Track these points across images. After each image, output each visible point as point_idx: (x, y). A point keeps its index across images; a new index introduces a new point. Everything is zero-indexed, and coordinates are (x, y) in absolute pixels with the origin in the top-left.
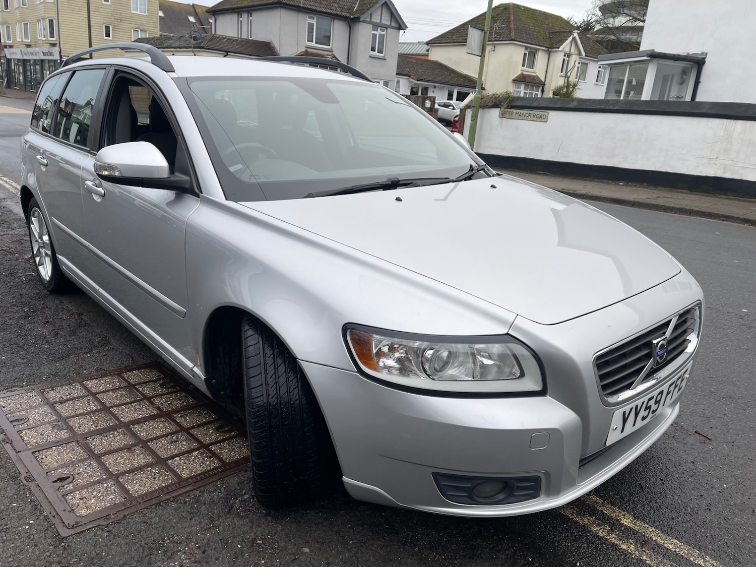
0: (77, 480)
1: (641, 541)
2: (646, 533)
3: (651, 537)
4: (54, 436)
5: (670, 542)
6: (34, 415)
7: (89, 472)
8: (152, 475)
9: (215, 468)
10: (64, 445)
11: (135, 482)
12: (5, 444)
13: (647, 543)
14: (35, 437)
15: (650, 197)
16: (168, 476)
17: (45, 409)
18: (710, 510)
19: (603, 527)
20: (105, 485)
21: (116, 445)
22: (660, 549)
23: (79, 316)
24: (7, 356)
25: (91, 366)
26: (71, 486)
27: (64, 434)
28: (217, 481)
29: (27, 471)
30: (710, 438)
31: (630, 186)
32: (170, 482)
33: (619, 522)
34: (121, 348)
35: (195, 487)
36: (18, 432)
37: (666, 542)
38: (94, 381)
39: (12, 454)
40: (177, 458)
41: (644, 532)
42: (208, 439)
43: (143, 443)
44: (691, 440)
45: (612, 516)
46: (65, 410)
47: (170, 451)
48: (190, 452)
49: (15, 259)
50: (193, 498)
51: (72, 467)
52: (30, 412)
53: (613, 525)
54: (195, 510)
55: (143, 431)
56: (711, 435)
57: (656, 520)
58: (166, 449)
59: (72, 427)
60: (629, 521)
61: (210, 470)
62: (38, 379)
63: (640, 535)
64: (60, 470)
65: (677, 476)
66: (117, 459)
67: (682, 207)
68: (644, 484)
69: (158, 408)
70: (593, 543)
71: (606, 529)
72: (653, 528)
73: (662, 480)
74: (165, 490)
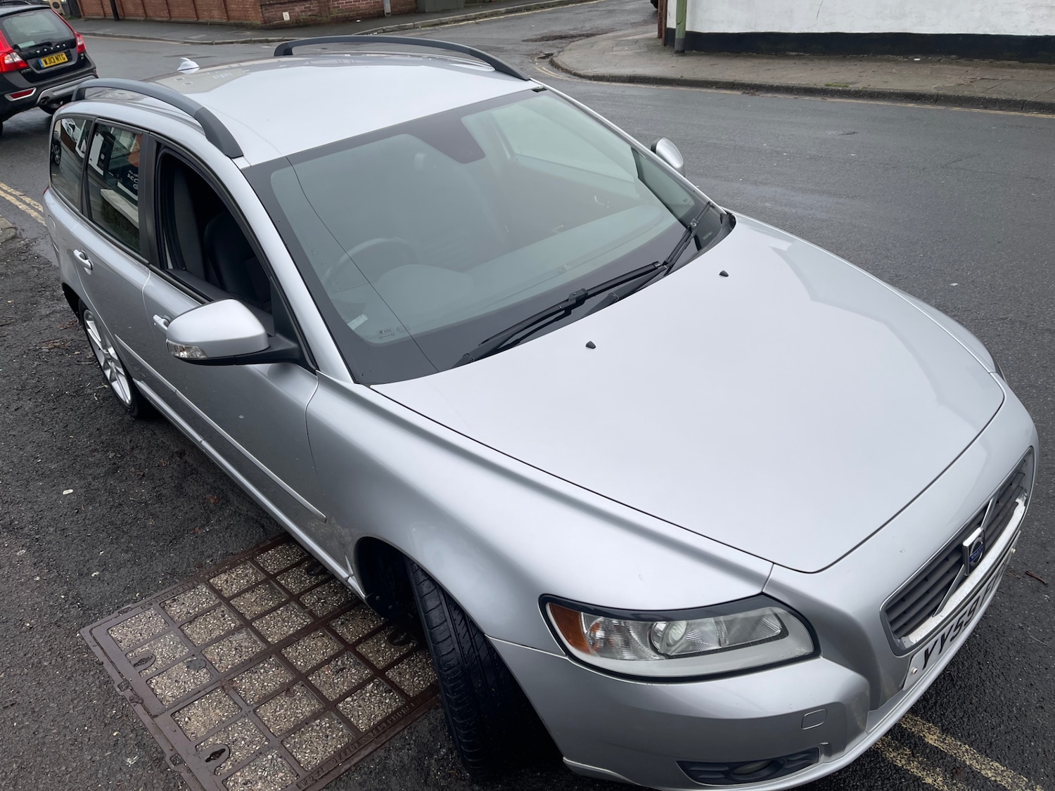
0: (235, 753)
1: (951, 768)
2: (958, 755)
3: (964, 761)
4: (192, 681)
5: (989, 767)
6: (160, 650)
7: (246, 737)
8: (322, 732)
9: (398, 709)
10: (208, 696)
11: (304, 746)
12: (134, 706)
13: (959, 771)
14: (169, 687)
15: (962, 82)
16: (342, 731)
17: (172, 636)
18: (1042, 708)
19: (901, 751)
20: (270, 757)
21: (271, 686)
22: (975, 780)
23: (181, 457)
24: (105, 549)
25: (214, 551)
26: (228, 766)
27: (203, 676)
28: (404, 729)
29: (171, 748)
30: (1046, 582)
31: (931, 62)
32: (346, 739)
33: (923, 740)
34: (245, 509)
35: (379, 745)
36: (147, 681)
37: (984, 766)
38: (222, 575)
39: (146, 720)
40: (349, 699)
41: (955, 754)
42: (381, 659)
43: (301, 677)
44: (1020, 589)
45: (913, 732)
46: (198, 633)
47: (338, 687)
48: (361, 686)
49: (76, 362)
50: (379, 763)
51: (224, 731)
52: (154, 644)
53: (915, 747)
54: (384, 786)
55: (299, 657)
56: (1048, 576)
57: (971, 732)
58: (332, 685)
59: (211, 663)
60: (936, 738)
61: (393, 713)
62: (152, 585)
63: (949, 759)
64: (211, 740)
65: (1000, 654)
66: (275, 711)
67: (1010, 97)
68: (956, 674)
69: (311, 613)
70: (888, 779)
71: (906, 755)
72: (967, 746)
73: (979, 663)
74: (343, 755)
